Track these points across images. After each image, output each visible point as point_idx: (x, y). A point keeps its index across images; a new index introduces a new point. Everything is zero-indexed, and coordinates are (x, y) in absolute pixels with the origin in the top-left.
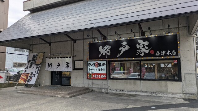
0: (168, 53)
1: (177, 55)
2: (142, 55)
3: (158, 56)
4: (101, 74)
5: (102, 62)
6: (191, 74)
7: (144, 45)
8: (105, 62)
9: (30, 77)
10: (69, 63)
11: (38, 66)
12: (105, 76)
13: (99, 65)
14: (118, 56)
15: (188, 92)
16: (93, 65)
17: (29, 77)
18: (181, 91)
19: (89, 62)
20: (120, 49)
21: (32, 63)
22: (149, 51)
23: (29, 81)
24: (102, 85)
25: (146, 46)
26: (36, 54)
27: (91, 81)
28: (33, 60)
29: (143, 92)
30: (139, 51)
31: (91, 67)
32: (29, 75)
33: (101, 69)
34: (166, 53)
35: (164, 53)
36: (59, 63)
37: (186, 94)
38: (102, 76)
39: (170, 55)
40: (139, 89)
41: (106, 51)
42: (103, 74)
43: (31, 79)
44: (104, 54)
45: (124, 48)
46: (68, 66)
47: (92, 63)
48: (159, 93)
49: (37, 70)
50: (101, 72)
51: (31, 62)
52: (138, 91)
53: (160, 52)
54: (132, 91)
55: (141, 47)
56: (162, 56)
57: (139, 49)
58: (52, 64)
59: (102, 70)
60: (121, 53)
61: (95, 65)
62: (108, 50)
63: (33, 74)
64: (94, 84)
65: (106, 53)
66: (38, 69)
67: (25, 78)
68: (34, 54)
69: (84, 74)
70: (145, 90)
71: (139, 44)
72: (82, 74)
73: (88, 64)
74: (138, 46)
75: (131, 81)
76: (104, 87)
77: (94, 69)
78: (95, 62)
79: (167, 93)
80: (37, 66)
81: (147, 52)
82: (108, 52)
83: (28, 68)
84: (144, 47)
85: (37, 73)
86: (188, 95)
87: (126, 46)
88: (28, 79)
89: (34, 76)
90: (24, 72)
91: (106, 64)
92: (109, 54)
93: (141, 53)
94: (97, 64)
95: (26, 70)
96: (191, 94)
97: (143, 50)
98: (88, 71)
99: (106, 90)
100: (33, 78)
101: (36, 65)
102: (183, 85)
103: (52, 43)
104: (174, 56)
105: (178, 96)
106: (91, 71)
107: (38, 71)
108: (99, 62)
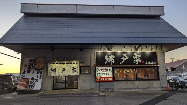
0: (152, 63)
1: (157, 64)
2: (137, 63)
3: (147, 65)
4: (108, 78)
5: (108, 68)
6: (164, 75)
7: (138, 57)
8: (111, 68)
9: (32, 82)
10: (75, 69)
11: (40, 71)
12: (111, 79)
13: (106, 70)
14: (121, 64)
15: (163, 86)
16: (101, 70)
17: (30, 83)
18: (160, 86)
19: (97, 68)
20: (122, 59)
21: (29, 68)
22: (142, 61)
23: (31, 86)
24: (108, 86)
25: (140, 58)
26: (33, 58)
27: (99, 83)
28: (30, 64)
29: (139, 89)
30: (135, 61)
31: (99, 72)
32: (30, 80)
33: (107, 73)
34: (151, 63)
35: (150, 63)
36: (64, 68)
37: (163, 87)
38: (109, 79)
39: (153, 64)
40: (136, 87)
41: (111, 59)
42: (110, 77)
43: (34, 84)
44: (109, 62)
45: (125, 58)
46: (74, 71)
47: (99, 68)
48: (148, 89)
49: (39, 75)
50: (108, 76)
51: (28, 66)
52: (135, 89)
53: (148, 62)
54: (131, 89)
55: (136, 58)
56: (149, 65)
57: (135, 59)
58: (56, 69)
59: (109, 74)
60: (123, 62)
61: (103, 70)
62: (112, 59)
63: (35, 79)
64: (101, 86)
65: (111, 61)
66: (41, 74)
67: (25, 83)
68: (31, 58)
69: (91, 78)
70: (140, 87)
71: (135, 56)
72: (90, 77)
73: (96, 69)
74: (134, 58)
75: (130, 82)
76: (110, 87)
77: (102, 74)
78: (102, 68)
79: (153, 88)
80: (38, 71)
81: (140, 61)
82: (113, 60)
83: (26, 73)
84: (138, 58)
85: (40, 78)
86: (164, 88)
87: (126, 57)
88: (30, 84)
89: (38, 82)
90: (22, 77)
91: (112, 69)
92: (113, 62)
93: (137, 62)
94: (104, 69)
95: (24, 75)
96: (165, 87)
97: (138, 60)
98: (97, 75)
99: (111, 90)
100: (36, 83)
101: (36, 69)
102: (161, 82)
103: (55, 49)
104: (156, 65)
105: (158, 89)
106: (99, 75)
107: (41, 76)
108: (106, 68)
